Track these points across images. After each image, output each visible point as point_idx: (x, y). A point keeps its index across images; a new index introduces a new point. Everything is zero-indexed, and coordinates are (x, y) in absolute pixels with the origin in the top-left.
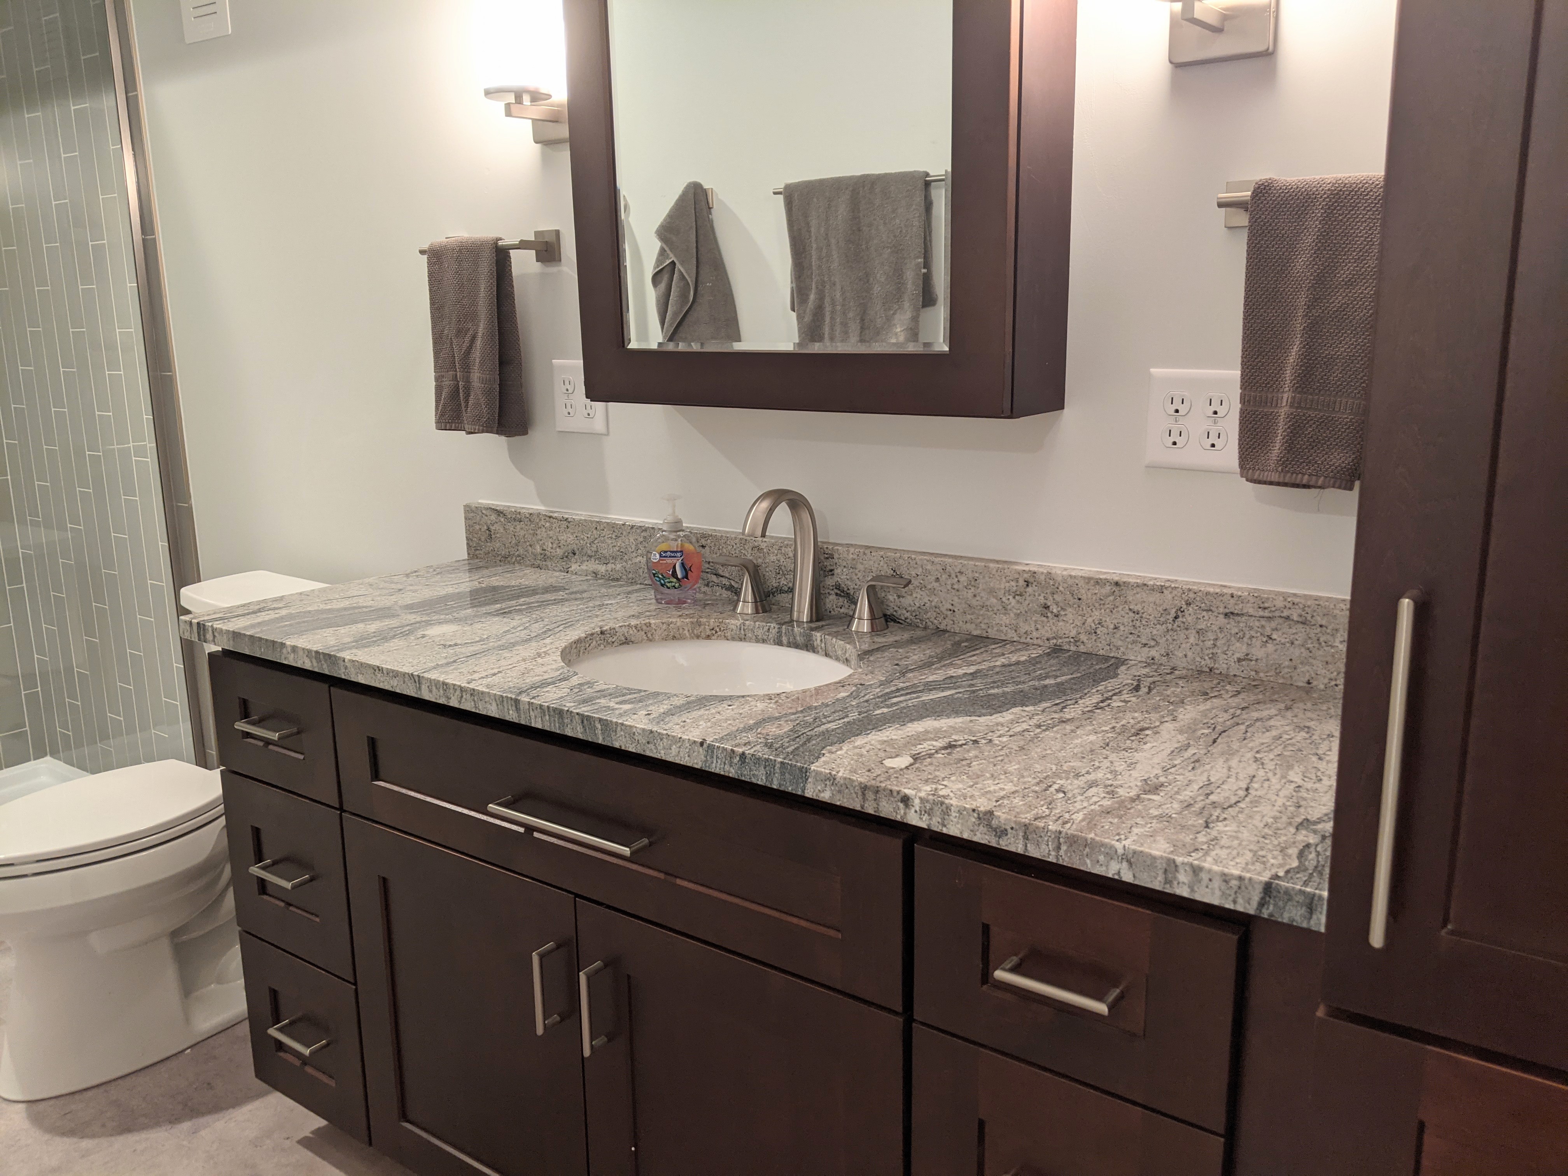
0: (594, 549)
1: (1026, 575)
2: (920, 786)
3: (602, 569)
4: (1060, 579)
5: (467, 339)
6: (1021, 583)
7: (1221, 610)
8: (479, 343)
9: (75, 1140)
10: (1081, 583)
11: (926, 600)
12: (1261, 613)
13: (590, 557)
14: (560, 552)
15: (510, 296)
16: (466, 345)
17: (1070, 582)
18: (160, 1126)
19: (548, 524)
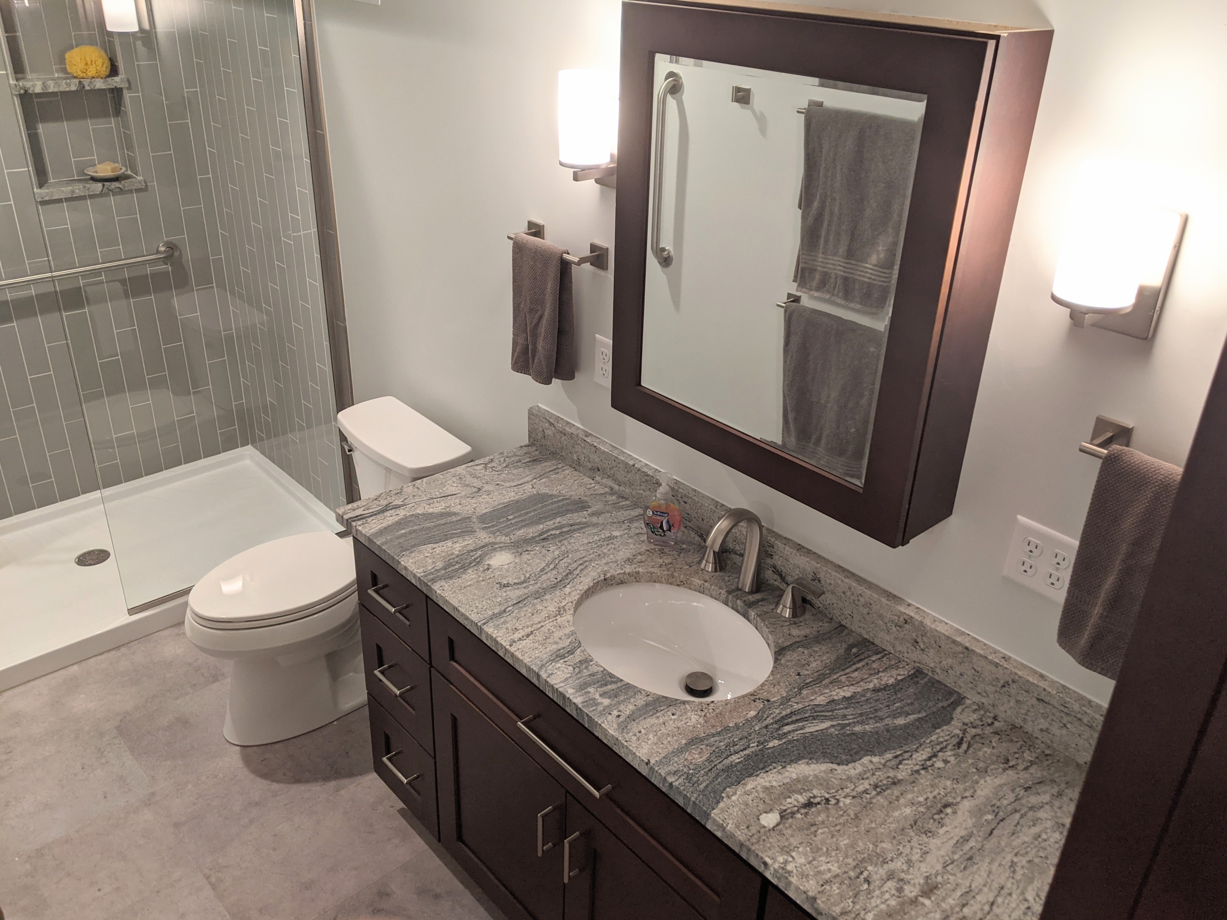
0: (612, 472)
1: (906, 617)
2: (777, 854)
3: (616, 487)
4: (928, 629)
5: (537, 316)
6: (902, 619)
7: (1036, 695)
8: (544, 321)
9: (268, 782)
10: (943, 637)
11: (835, 601)
12: (1062, 708)
13: (609, 477)
14: (589, 465)
15: (570, 289)
16: (535, 321)
17: (936, 633)
18: (317, 781)
19: (583, 445)
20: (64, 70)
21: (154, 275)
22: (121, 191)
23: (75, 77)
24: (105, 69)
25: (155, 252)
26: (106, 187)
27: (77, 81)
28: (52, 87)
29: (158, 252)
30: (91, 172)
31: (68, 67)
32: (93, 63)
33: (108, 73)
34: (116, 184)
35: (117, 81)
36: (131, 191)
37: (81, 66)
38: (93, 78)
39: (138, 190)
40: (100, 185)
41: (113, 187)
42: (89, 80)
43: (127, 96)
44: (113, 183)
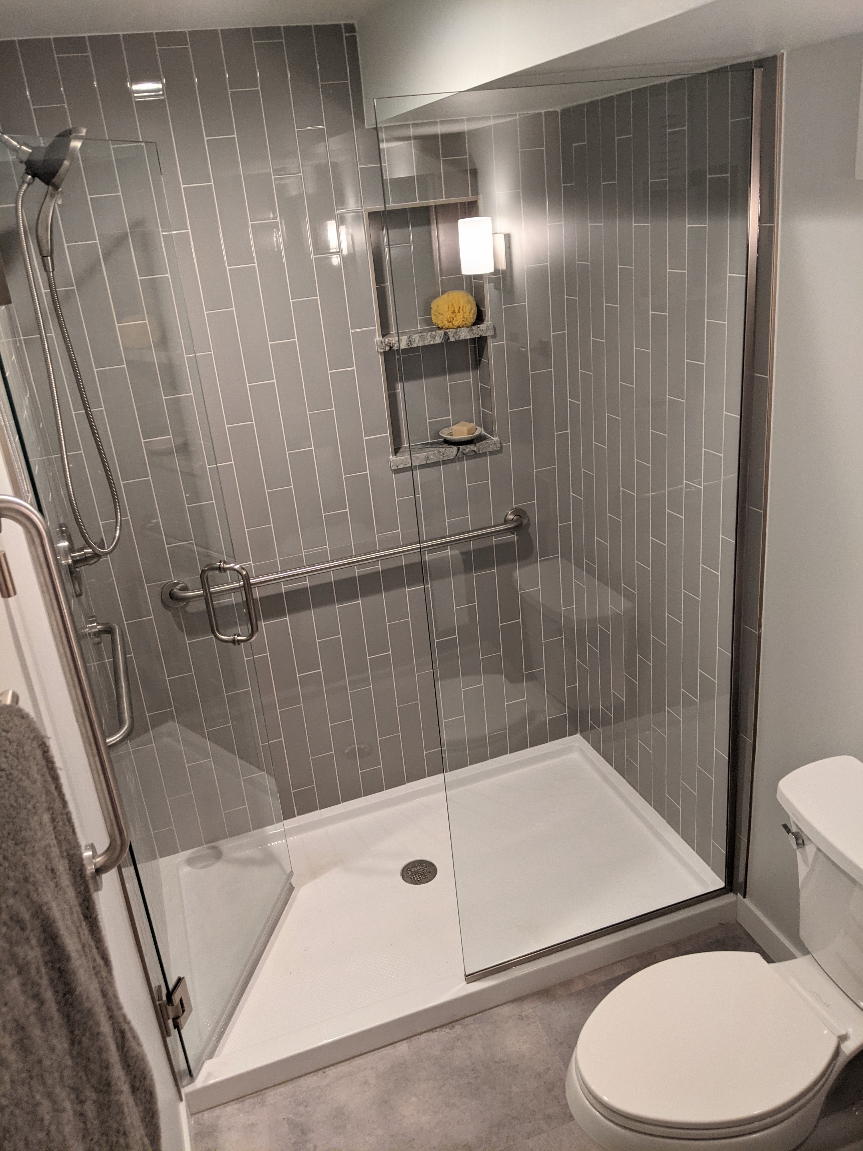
20: (429, 322)
21: (499, 546)
22: (476, 455)
23: (439, 328)
24: (472, 317)
25: (502, 521)
26: (460, 451)
27: (442, 332)
28: (417, 342)
29: (506, 521)
30: (445, 434)
31: (433, 317)
32: (461, 310)
33: (473, 321)
34: (472, 447)
35: (484, 329)
36: (484, 455)
37: (448, 315)
38: (459, 327)
39: (492, 453)
40: (455, 448)
41: (467, 450)
42: (454, 330)
43: (491, 344)
44: (469, 446)
